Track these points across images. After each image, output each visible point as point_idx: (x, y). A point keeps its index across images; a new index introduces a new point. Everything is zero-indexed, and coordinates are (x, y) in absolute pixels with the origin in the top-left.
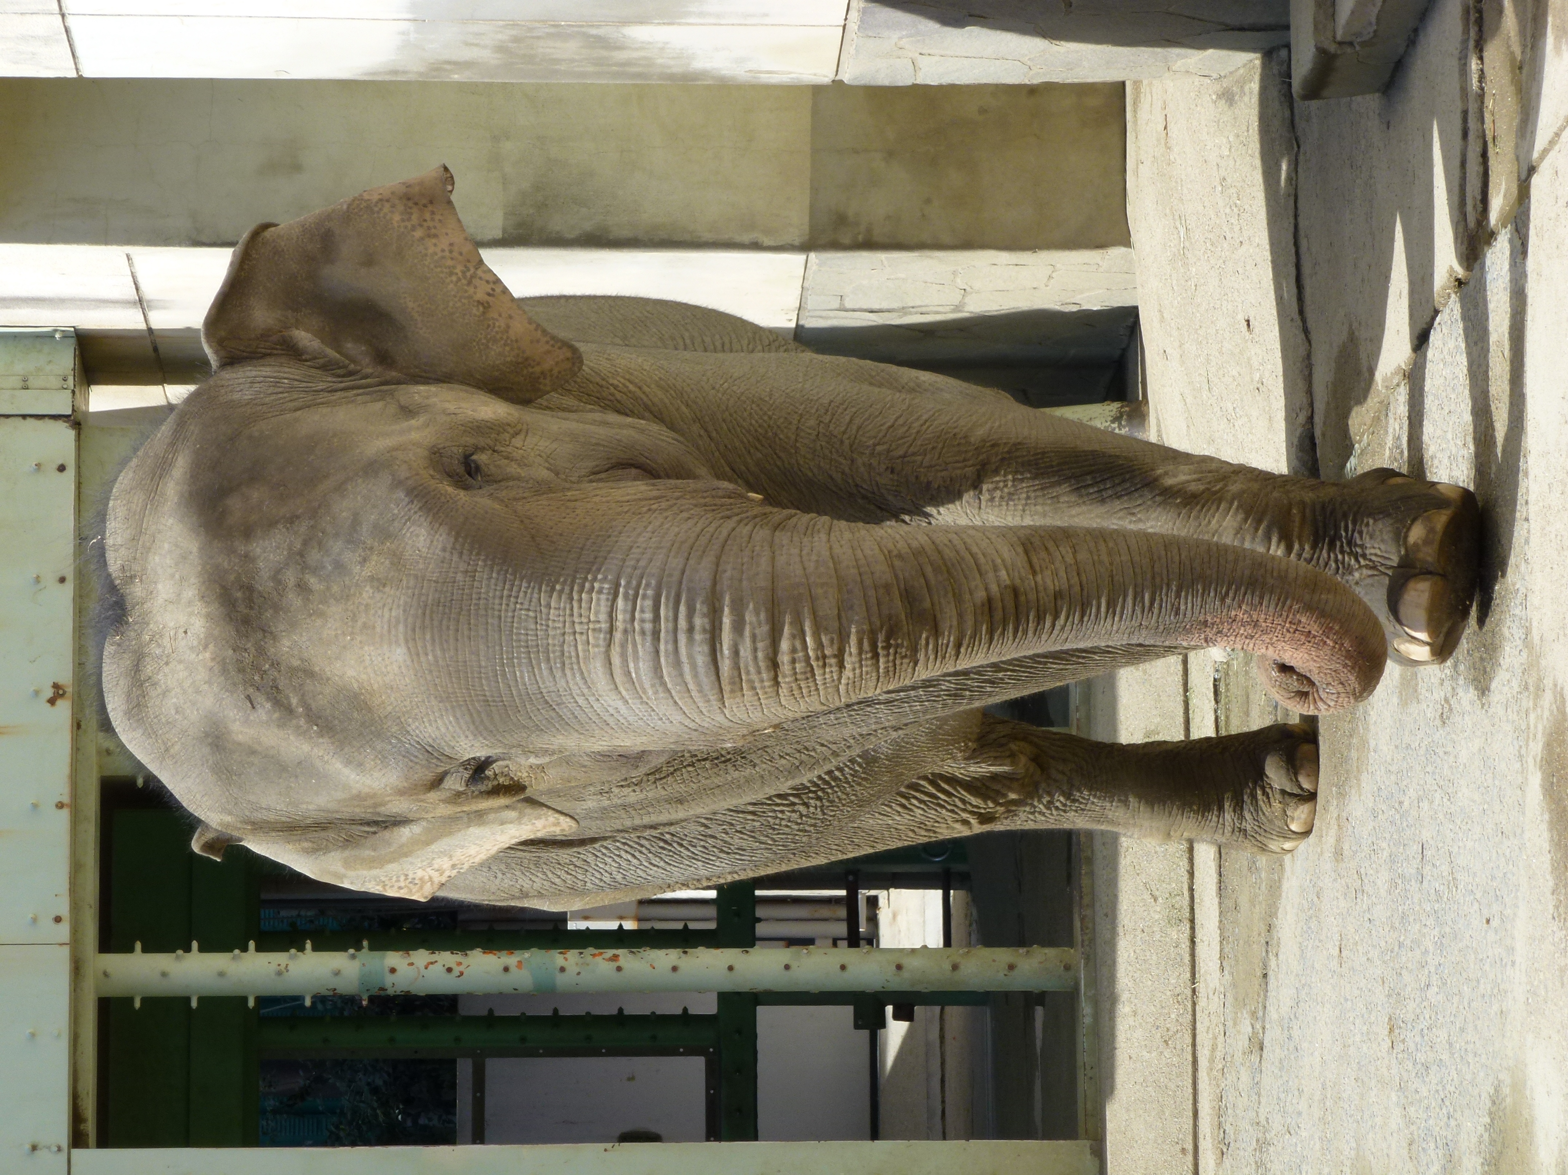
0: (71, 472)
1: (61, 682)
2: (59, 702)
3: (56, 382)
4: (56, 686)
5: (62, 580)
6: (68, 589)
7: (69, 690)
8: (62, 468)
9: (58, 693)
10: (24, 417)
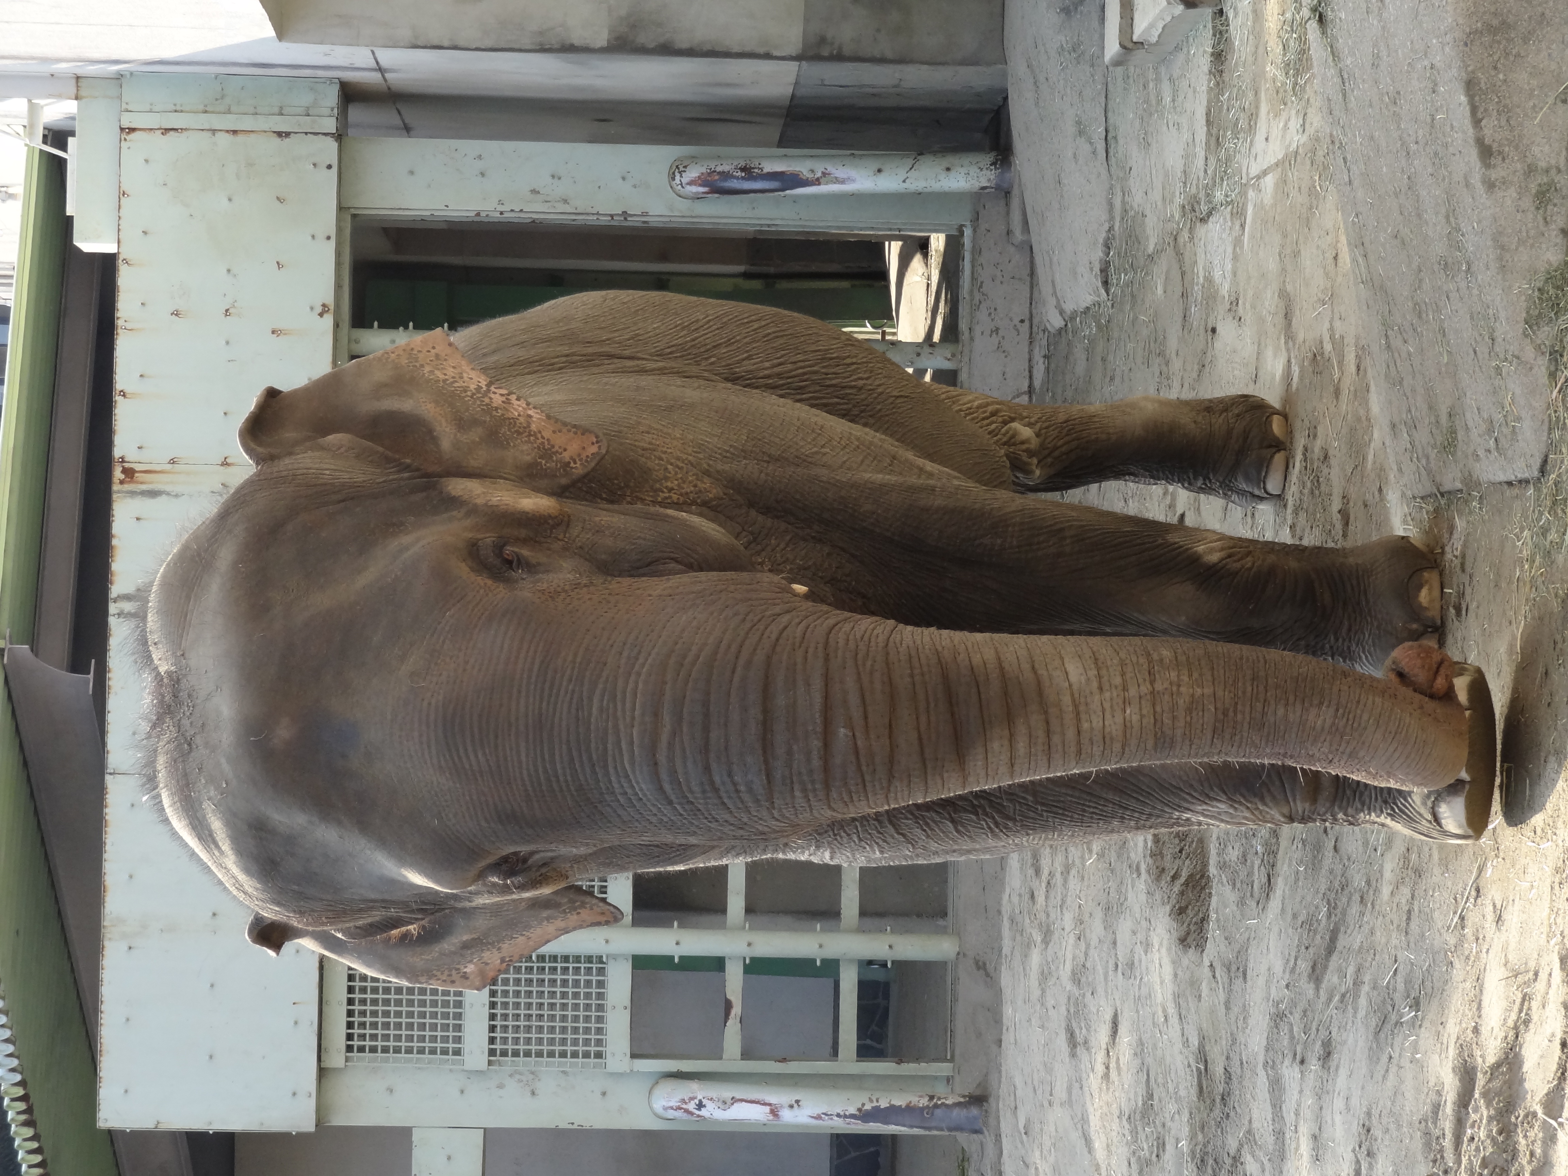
0: (335, 169)
1: (327, 302)
2: (325, 315)
3: (327, 111)
4: (324, 305)
5: (329, 238)
6: (332, 243)
7: (332, 308)
8: (329, 167)
9: (325, 307)
10: (306, 133)
